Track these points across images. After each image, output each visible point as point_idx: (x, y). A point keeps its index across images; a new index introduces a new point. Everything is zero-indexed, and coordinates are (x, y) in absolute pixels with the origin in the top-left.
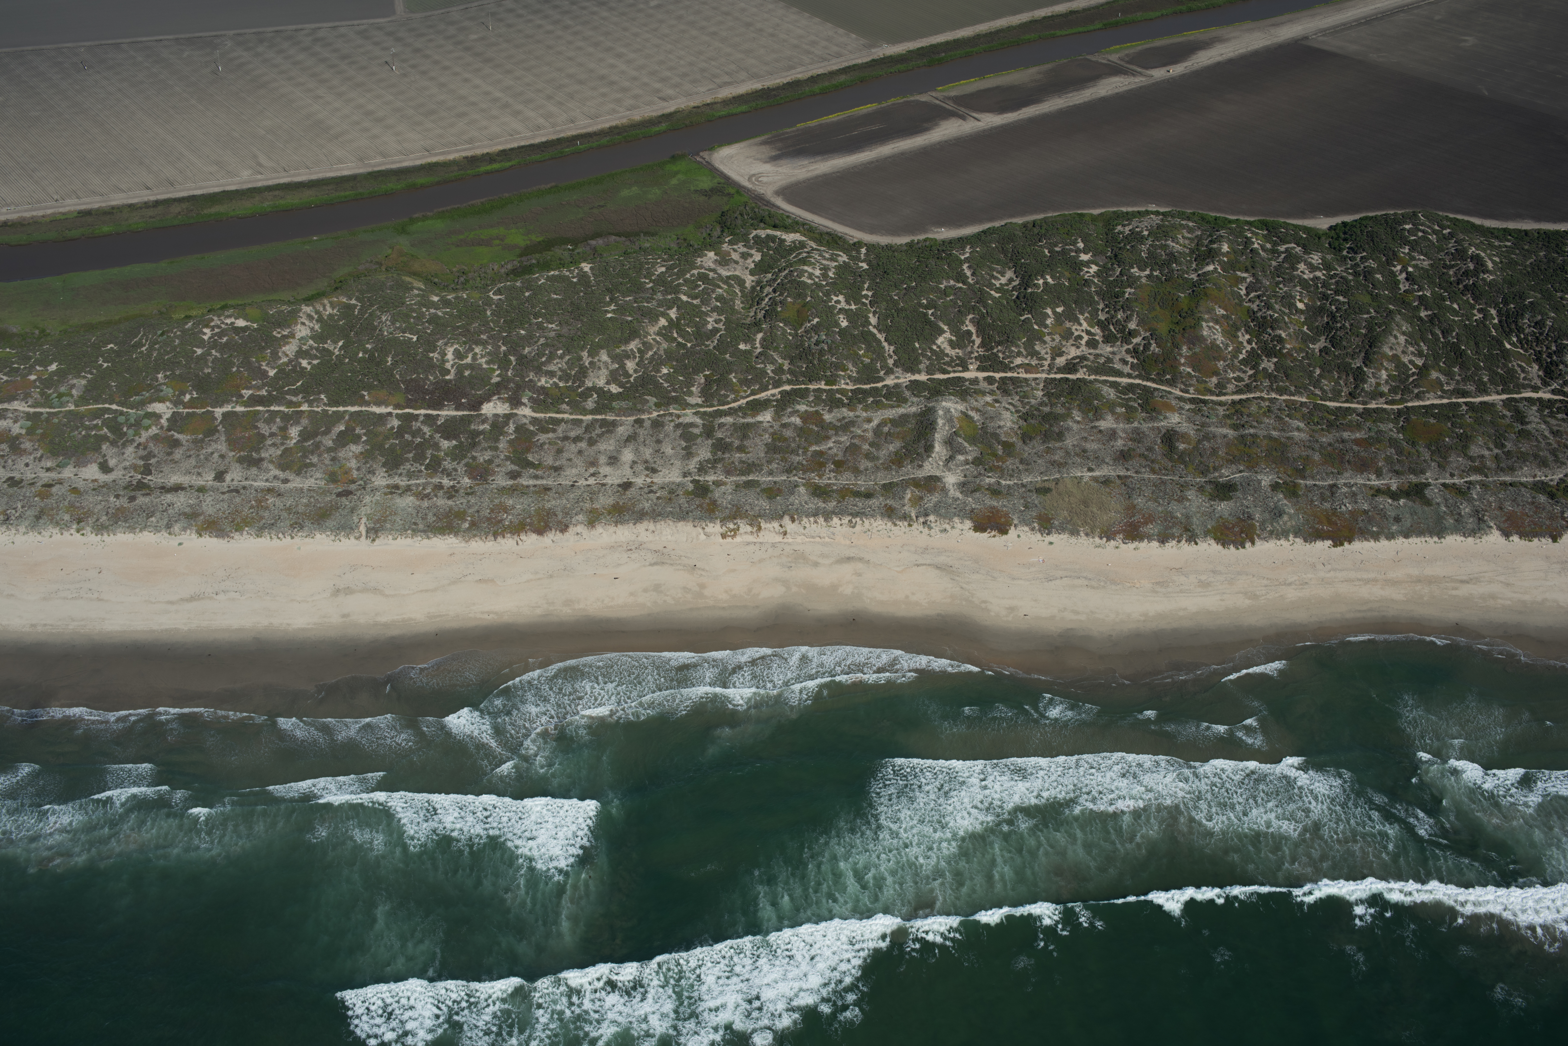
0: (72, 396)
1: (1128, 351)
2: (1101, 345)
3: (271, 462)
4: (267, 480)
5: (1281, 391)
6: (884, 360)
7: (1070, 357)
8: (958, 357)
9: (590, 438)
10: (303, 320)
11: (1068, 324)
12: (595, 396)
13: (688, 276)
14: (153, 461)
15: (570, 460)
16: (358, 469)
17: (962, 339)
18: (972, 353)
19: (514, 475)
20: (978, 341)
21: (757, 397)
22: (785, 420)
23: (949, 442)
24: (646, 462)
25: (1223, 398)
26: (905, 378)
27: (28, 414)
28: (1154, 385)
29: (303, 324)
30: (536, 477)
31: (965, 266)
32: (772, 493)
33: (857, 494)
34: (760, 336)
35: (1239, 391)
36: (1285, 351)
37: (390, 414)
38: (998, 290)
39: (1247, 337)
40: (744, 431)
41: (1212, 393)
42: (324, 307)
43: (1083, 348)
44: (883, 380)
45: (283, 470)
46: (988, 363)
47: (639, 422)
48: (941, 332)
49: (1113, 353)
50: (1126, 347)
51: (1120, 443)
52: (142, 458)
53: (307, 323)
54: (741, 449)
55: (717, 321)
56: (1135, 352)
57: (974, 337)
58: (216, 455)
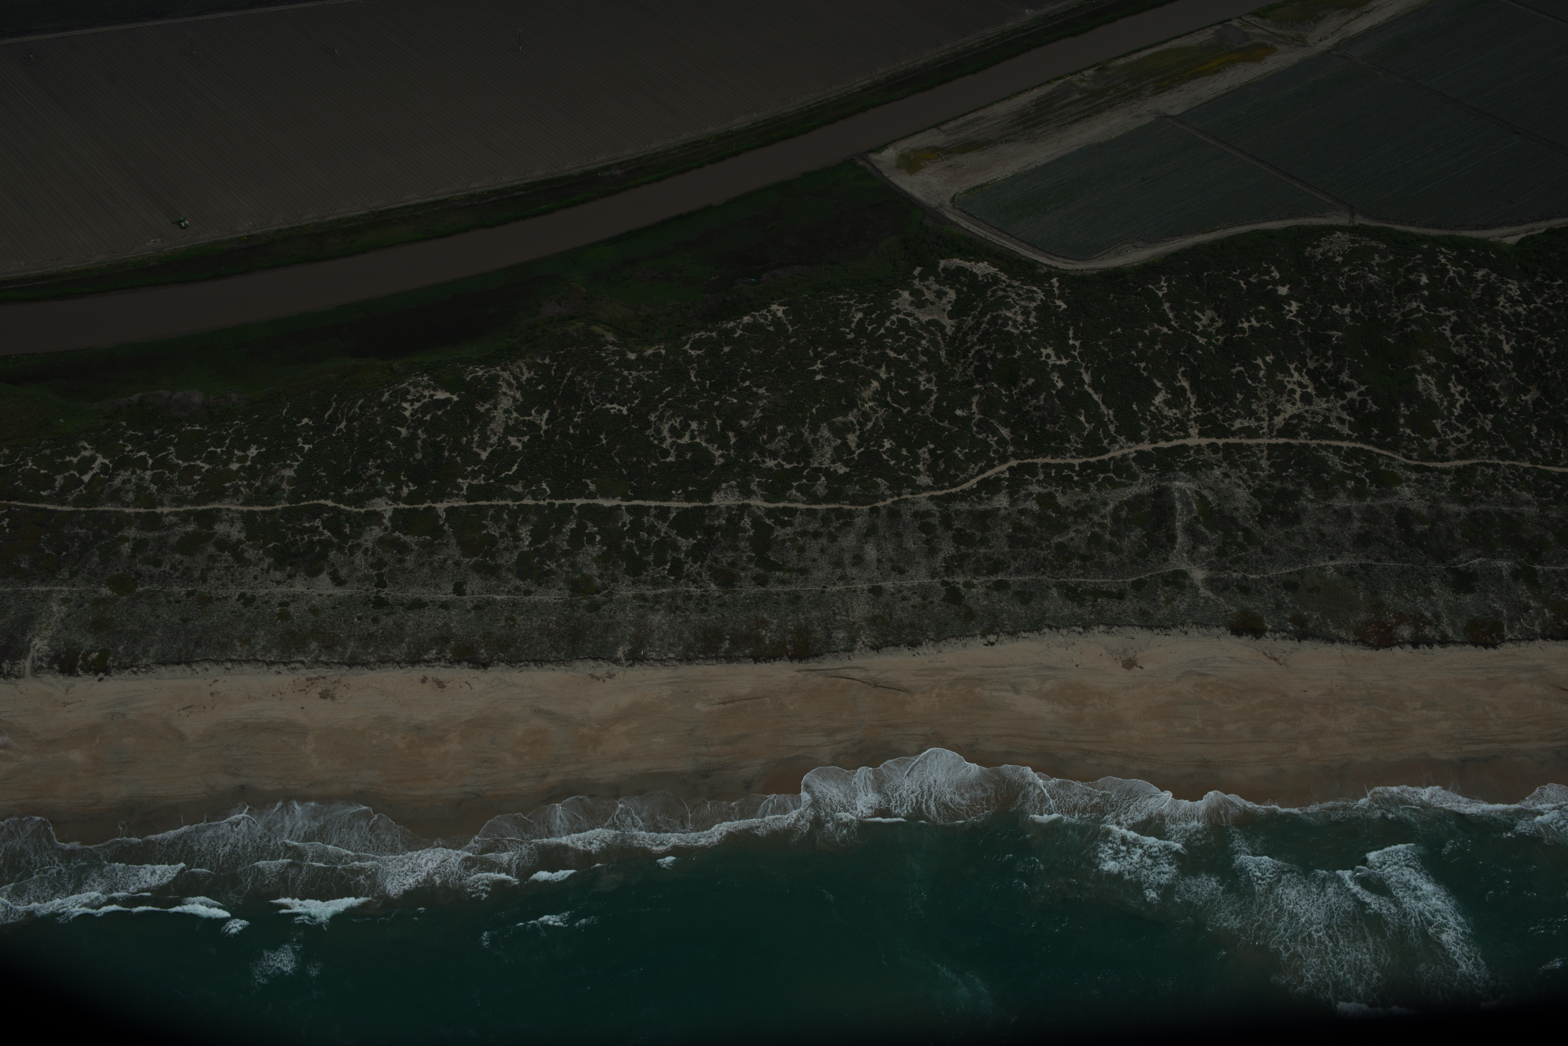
0: (284, 490)
1: (1343, 407)
2: (1316, 400)
3: (509, 570)
4: (509, 592)
5: (1503, 455)
6: (1105, 426)
7: (1287, 416)
8: (1177, 419)
9: (830, 532)
10: (504, 389)
11: (1280, 377)
12: (823, 478)
13: (888, 324)
14: (385, 570)
15: (814, 560)
16: (601, 576)
17: (1177, 398)
18: (1189, 413)
19: (761, 581)
20: (1193, 400)
21: (986, 475)
22: (1022, 506)
23: (1190, 530)
24: (891, 560)
25: (1446, 465)
26: (1131, 450)
27: (242, 512)
28: (1376, 450)
29: (505, 394)
30: (783, 582)
31: (1166, 306)
32: (1024, 596)
33: (1108, 595)
34: (975, 399)
35: (1460, 456)
36: (1500, 406)
37: (619, 507)
38: (1203, 334)
39: (1460, 388)
40: (983, 519)
41: (1435, 459)
42: (521, 369)
43: (1299, 404)
44: (1108, 451)
45: (523, 579)
46: (1209, 427)
47: (875, 511)
48: (1157, 391)
49: (1329, 410)
50: (1341, 402)
51: (1356, 524)
52: (372, 566)
53: (508, 392)
54: (984, 542)
55: (929, 380)
56: (1350, 408)
57: (1189, 394)
58: (450, 562)
